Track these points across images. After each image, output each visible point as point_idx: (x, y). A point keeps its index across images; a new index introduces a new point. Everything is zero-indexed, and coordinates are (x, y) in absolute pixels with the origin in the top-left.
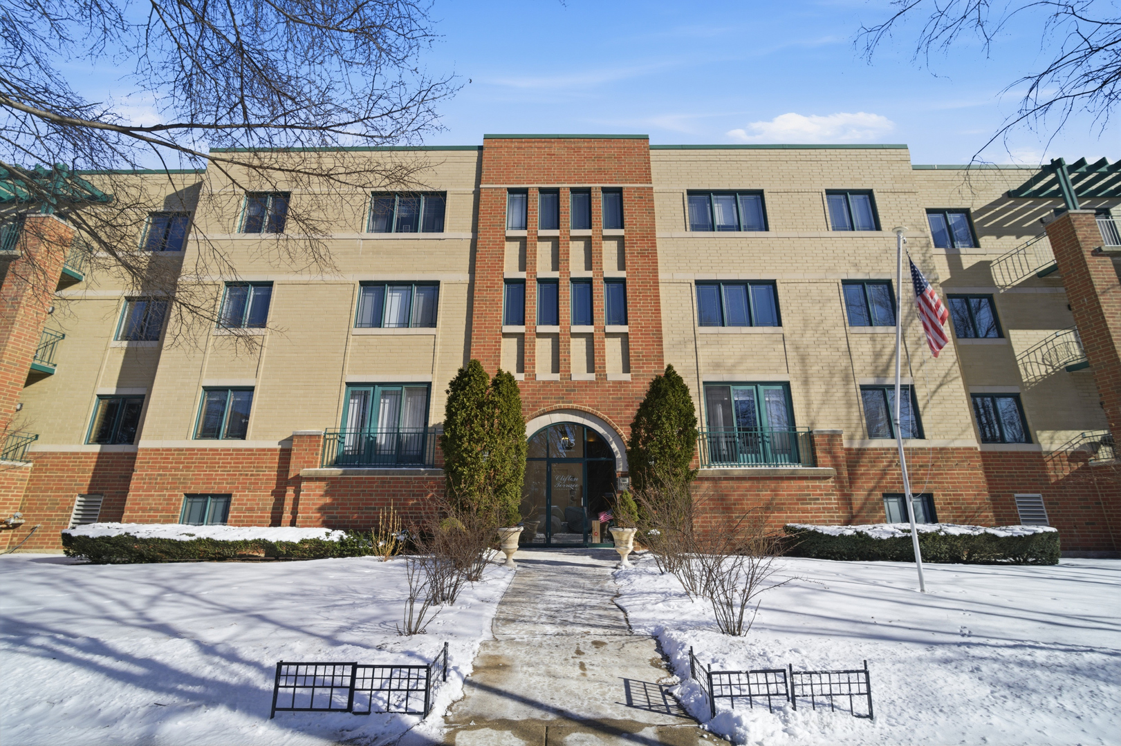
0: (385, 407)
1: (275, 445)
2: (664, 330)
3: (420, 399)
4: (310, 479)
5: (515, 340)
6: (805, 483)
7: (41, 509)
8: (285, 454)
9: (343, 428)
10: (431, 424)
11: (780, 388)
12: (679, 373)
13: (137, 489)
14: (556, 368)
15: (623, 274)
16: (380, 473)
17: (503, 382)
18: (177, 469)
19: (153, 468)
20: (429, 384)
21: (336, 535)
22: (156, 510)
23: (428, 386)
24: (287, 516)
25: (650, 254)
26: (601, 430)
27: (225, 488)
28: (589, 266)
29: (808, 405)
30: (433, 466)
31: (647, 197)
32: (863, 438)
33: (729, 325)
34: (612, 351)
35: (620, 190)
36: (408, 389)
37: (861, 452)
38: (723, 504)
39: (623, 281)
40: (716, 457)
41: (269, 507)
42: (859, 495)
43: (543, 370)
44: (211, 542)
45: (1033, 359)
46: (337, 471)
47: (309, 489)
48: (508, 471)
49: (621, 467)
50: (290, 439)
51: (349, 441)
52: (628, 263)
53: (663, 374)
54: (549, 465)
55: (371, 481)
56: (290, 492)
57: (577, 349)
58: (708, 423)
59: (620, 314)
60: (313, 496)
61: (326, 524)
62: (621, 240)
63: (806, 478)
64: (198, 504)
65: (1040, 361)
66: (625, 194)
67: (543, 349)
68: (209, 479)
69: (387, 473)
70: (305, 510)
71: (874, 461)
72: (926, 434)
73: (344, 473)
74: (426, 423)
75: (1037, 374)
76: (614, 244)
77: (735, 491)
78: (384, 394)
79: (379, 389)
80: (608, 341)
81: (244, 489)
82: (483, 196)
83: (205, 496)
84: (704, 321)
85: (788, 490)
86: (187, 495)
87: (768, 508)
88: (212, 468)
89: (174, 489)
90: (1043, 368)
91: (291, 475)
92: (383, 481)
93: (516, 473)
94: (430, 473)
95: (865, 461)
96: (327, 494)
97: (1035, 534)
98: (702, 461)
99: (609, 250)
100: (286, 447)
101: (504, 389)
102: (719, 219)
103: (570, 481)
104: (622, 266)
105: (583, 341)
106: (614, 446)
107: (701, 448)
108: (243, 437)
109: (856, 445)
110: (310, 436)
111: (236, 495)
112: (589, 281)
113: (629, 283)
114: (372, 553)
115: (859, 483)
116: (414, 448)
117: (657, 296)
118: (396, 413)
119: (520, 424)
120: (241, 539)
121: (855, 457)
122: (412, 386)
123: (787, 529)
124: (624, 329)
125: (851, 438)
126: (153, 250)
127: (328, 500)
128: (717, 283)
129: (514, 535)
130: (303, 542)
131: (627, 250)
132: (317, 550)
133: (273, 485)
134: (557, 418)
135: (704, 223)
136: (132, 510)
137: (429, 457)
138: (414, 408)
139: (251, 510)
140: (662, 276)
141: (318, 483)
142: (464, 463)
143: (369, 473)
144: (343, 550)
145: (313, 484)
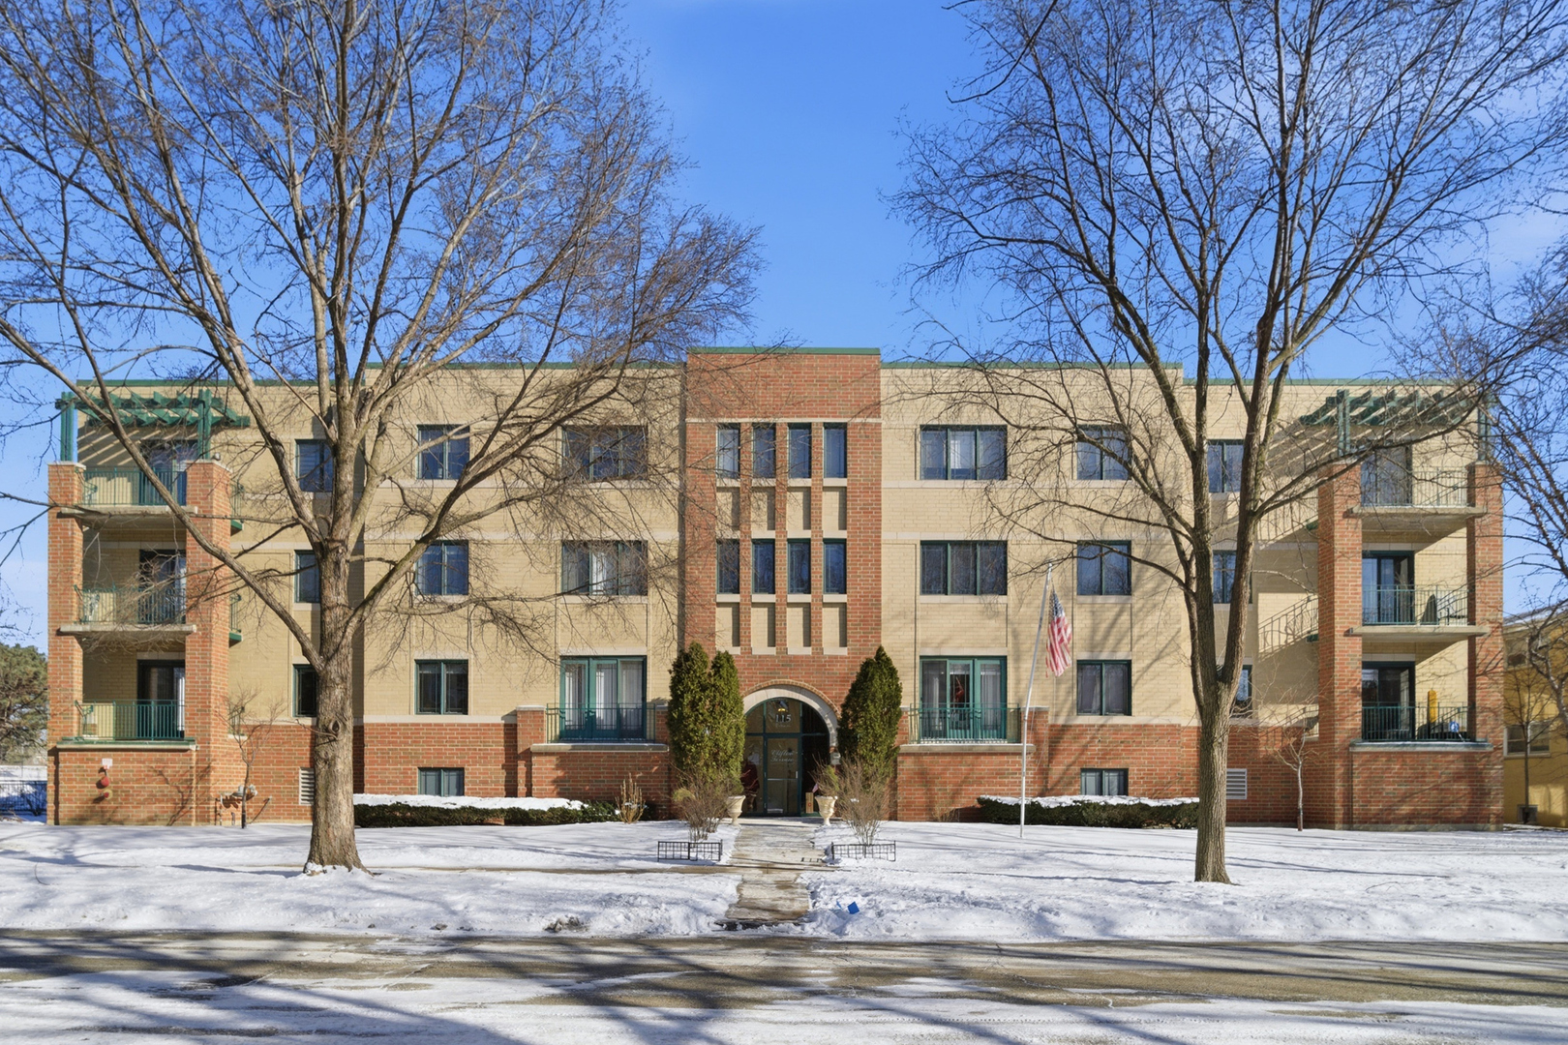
0: (600, 681)
1: (499, 720)
2: (884, 599)
3: (635, 673)
4: (539, 754)
5: (730, 610)
6: (1005, 758)
7: (268, 782)
8: (511, 730)
9: (562, 702)
10: (649, 699)
11: (998, 662)
12: (889, 654)
13: (372, 763)
14: (772, 642)
15: (843, 535)
16: (606, 748)
17: (722, 662)
18: (406, 744)
19: (382, 743)
20: (645, 658)
21: (576, 805)
22: (395, 783)
23: (643, 661)
24: (522, 788)
25: (874, 512)
26: (816, 706)
27: (457, 762)
28: (807, 526)
29: (1018, 682)
30: (654, 741)
31: (874, 435)
32: (1069, 714)
33: (953, 593)
34: (829, 622)
35: (843, 426)
36: (623, 663)
37: (1065, 728)
38: (925, 778)
39: (843, 542)
40: (928, 732)
41: (502, 780)
42: (1056, 771)
43: (759, 644)
44: (473, 810)
45: (1276, 627)
46: (565, 746)
47: (540, 763)
48: (730, 749)
49: (834, 743)
50: (514, 714)
51: (570, 716)
52: (850, 521)
53: (873, 656)
54: (765, 739)
55: (599, 756)
56: (522, 767)
57: (794, 619)
58: (922, 699)
59: (838, 581)
60: (545, 770)
61: (561, 795)
62: (843, 491)
63: (1007, 754)
64: (432, 777)
65: (1282, 629)
66: (850, 433)
67: (758, 620)
68: (439, 754)
69: (613, 748)
70: (540, 783)
71: (1077, 738)
72: (1134, 710)
73: (574, 748)
74: (644, 698)
75: (1276, 643)
76: (836, 495)
77: (937, 766)
78: (599, 668)
79: (594, 663)
80: (825, 611)
81: (475, 763)
82: (689, 434)
83: (438, 770)
84: (927, 588)
85: (986, 765)
86: (421, 769)
87: (966, 781)
88: (440, 743)
89: (408, 763)
90: (1283, 637)
91: (520, 750)
92: (610, 756)
93: (736, 750)
94: (654, 748)
95: (1067, 737)
96: (558, 767)
97: (1183, 804)
98: (911, 738)
99: (830, 504)
100: (511, 721)
101: (723, 672)
102: (955, 462)
103: (785, 756)
104: (843, 526)
105: (800, 611)
106: (828, 722)
107: (911, 724)
108: (465, 711)
109: (1061, 721)
110: (534, 712)
111: (468, 770)
112: (807, 542)
113: (849, 544)
114: (611, 820)
115: (1060, 758)
116: (633, 723)
117: (878, 561)
118: (613, 689)
119: (738, 702)
120: (498, 807)
121: (1059, 733)
122: (627, 660)
123: (980, 801)
124: (842, 598)
125: (1057, 715)
126: (315, 491)
127: (560, 773)
128: (943, 544)
129: (738, 803)
130: (552, 810)
131: (849, 505)
132: (563, 817)
133: (502, 759)
134: (774, 693)
135: (937, 470)
136: (372, 783)
137: (650, 732)
138: (630, 682)
139: (485, 782)
140: (885, 536)
141: (548, 758)
142: (692, 742)
143: (596, 748)
144: (585, 817)
145: (543, 759)
